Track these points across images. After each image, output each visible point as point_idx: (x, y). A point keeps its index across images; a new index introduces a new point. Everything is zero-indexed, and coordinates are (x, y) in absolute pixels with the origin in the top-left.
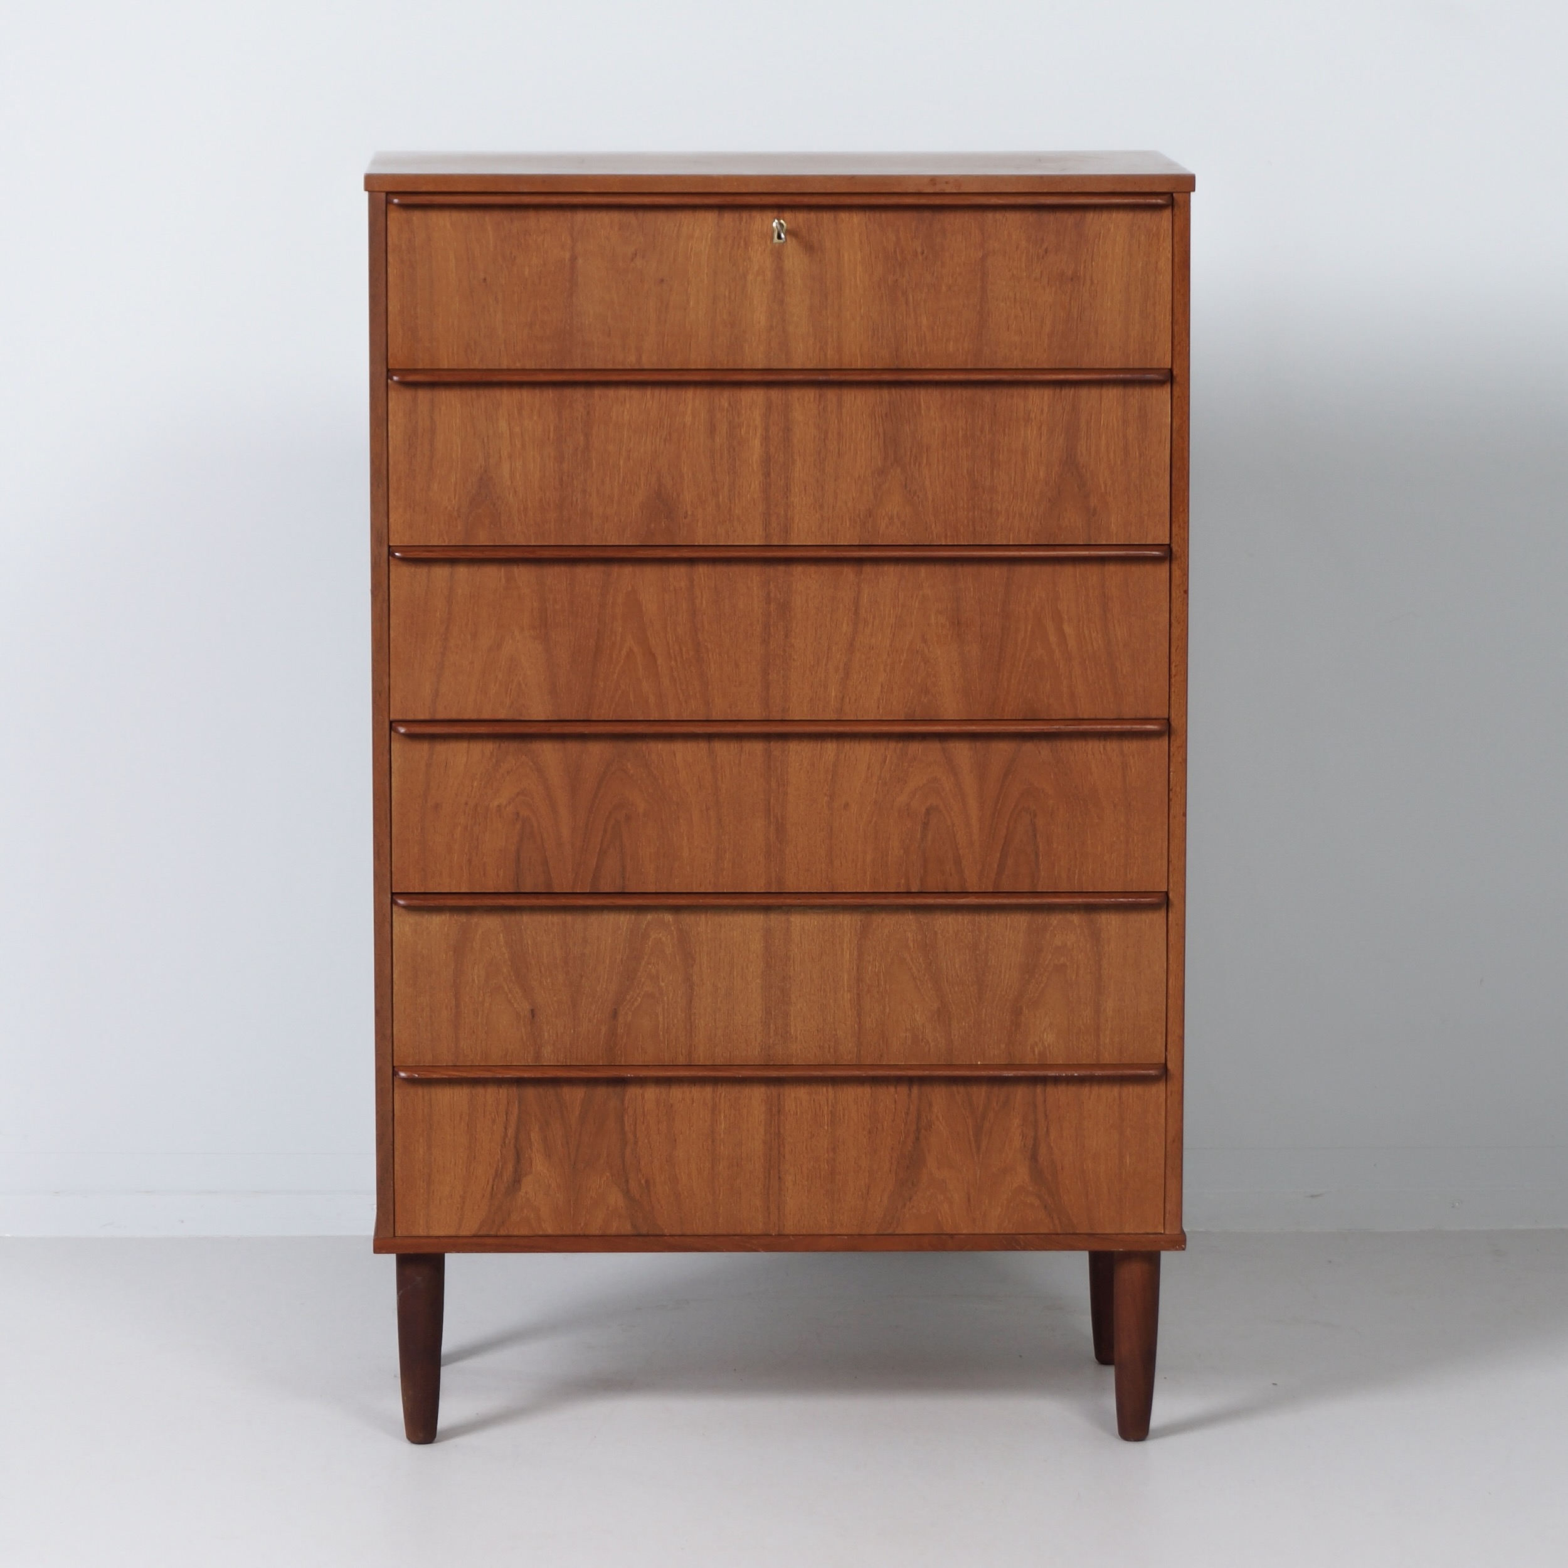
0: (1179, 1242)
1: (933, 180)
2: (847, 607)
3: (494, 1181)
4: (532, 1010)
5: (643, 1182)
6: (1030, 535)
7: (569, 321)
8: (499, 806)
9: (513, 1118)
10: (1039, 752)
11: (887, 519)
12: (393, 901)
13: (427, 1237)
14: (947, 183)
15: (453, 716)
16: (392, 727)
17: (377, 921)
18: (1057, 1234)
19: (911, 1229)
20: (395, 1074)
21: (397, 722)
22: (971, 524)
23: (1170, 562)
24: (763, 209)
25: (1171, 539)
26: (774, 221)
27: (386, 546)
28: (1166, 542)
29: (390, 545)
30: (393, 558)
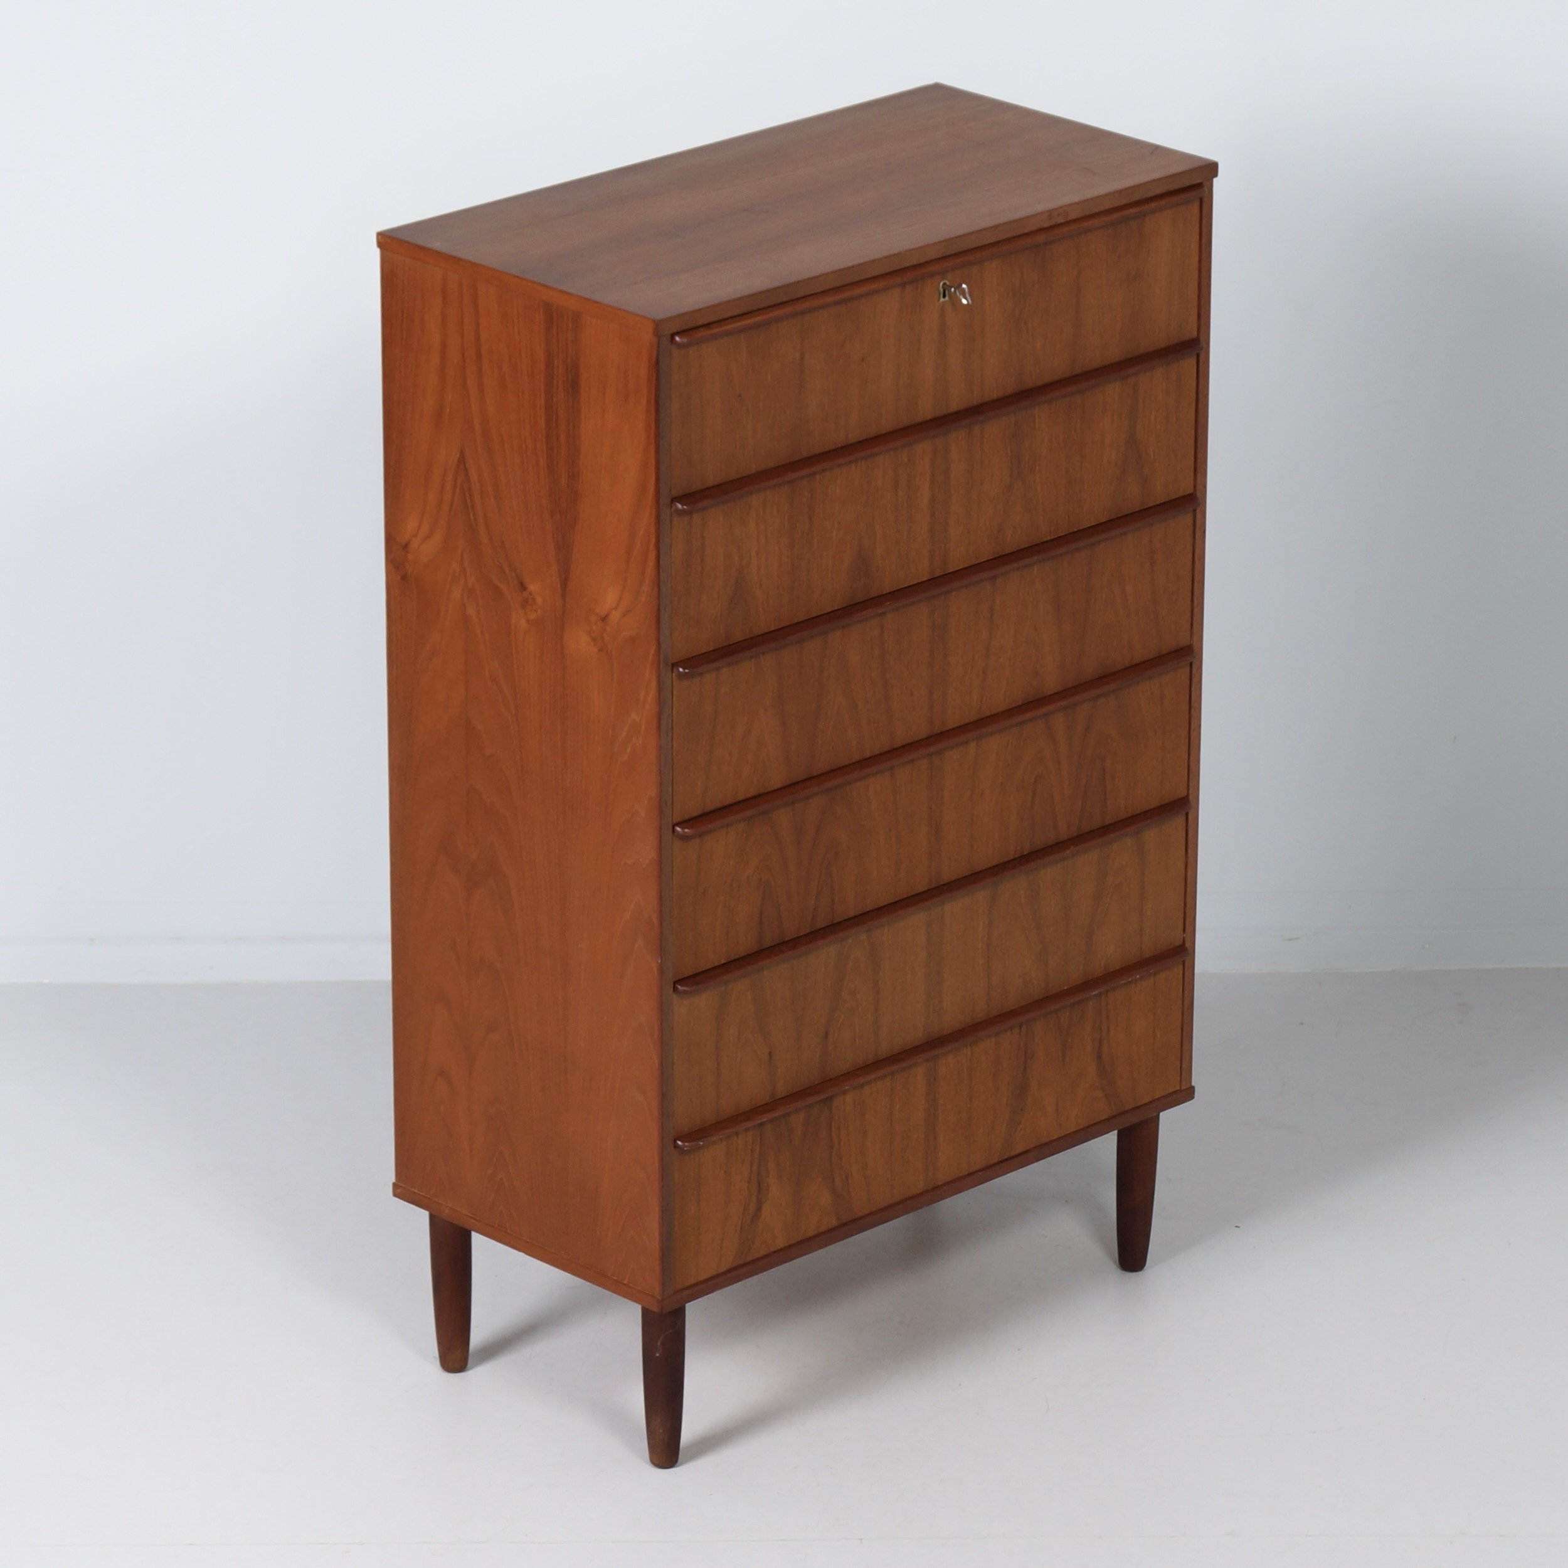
0: (1187, 1094)
1: (1050, 213)
2: (986, 616)
3: (743, 1215)
4: (770, 1053)
5: (844, 1177)
6: (1105, 513)
7: (798, 416)
8: (748, 877)
9: (756, 1155)
10: (1108, 703)
11: (1012, 529)
12: (675, 989)
13: (697, 1284)
14: (1059, 215)
15: (718, 805)
16: (674, 830)
17: (663, 1011)
18: (1114, 1117)
19: (1020, 1149)
20: (676, 1147)
21: (678, 824)
22: (1066, 516)
23: (1194, 510)
24: (932, 274)
25: (1195, 487)
26: (940, 283)
27: (671, 665)
28: (1191, 491)
29: (673, 662)
30: (675, 674)
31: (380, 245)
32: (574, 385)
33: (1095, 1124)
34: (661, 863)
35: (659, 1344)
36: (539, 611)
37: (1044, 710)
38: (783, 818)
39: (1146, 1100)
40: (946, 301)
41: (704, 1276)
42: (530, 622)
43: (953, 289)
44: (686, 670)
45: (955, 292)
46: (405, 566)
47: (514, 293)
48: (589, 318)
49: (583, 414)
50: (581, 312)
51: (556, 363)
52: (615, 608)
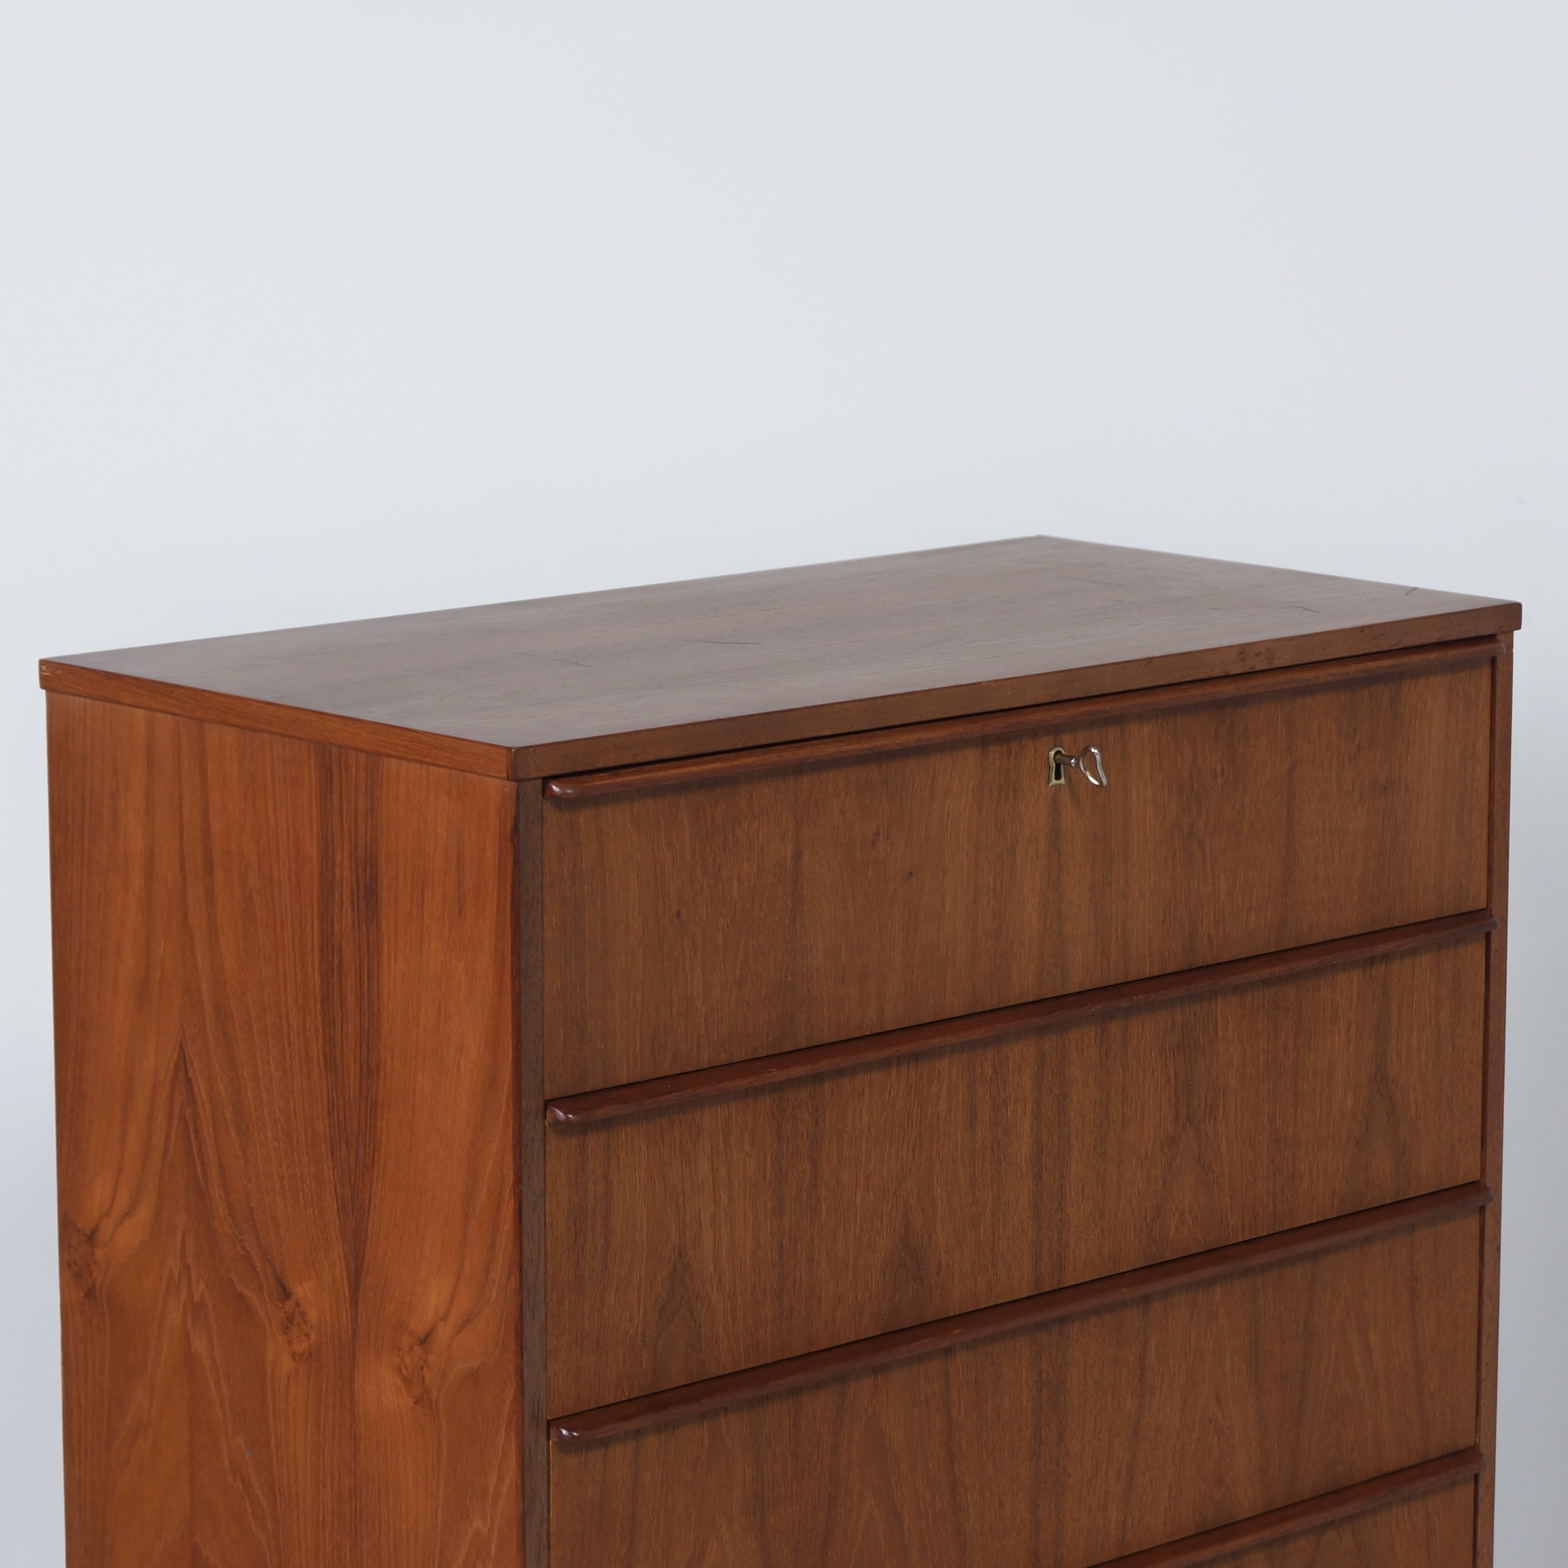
1: (1243, 650)
2: (1132, 1371)
6: (1335, 1202)
7: (791, 967)
10: (1340, 1540)
11: (1177, 1216)
14: (1257, 655)
22: (1271, 1202)
23: (1482, 1209)
24: (1036, 732)
25: (1483, 1170)
26: (1051, 750)
27: (545, 1423)
28: (1477, 1178)
29: (548, 1418)
30: (553, 1442)
31: (46, 682)
32: (369, 897)
36: (313, 1337)
37: (1232, 1545)
40: (1061, 785)
42: (297, 1358)
43: (1073, 761)
44: (575, 1434)
45: (1077, 764)
46: (91, 1274)
47: (267, 736)
48: (394, 761)
49: (385, 950)
50: (380, 755)
51: (338, 858)
52: (444, 1318)
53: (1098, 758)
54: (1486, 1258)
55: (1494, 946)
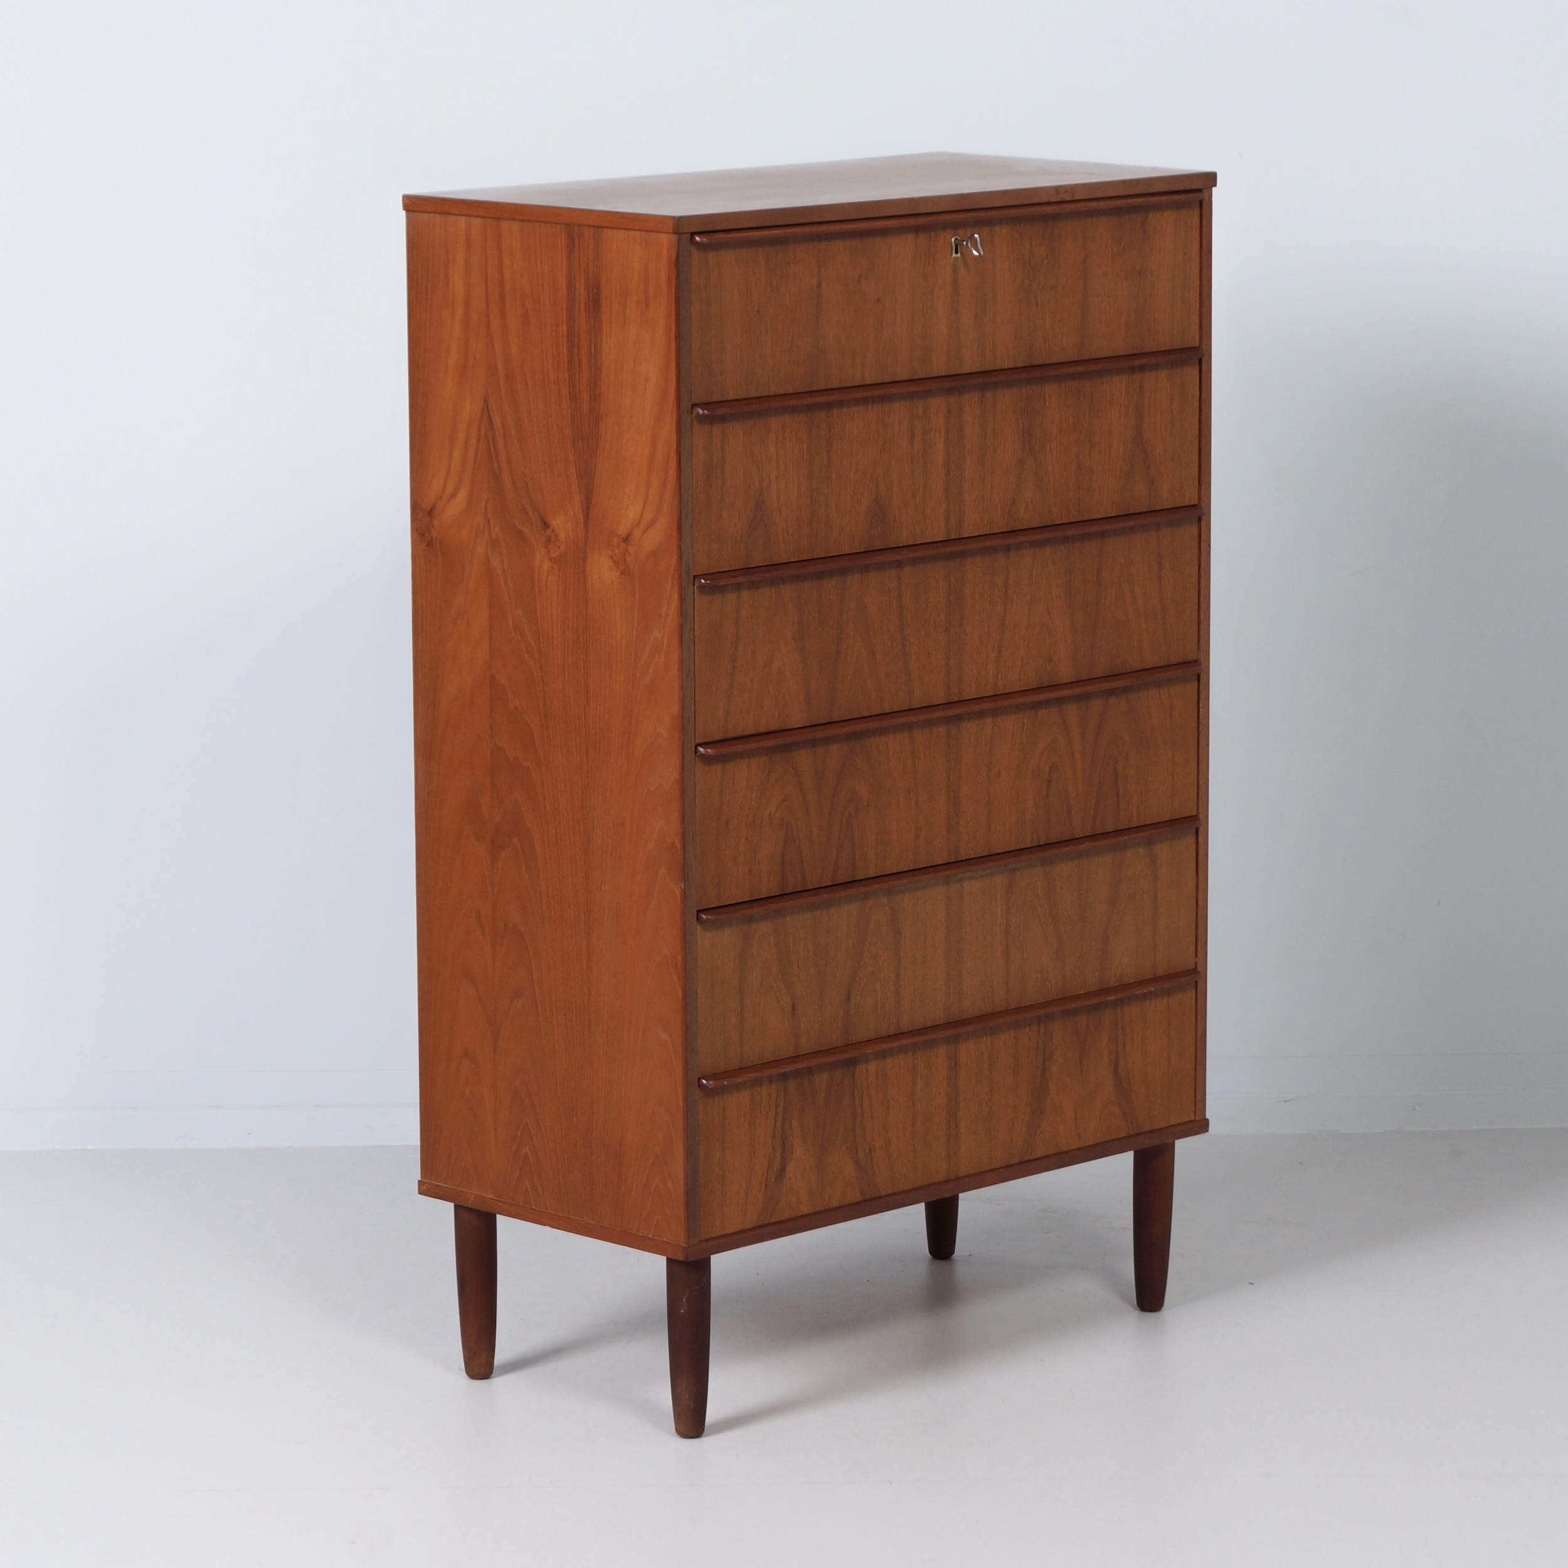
0: (1201, 1126)
1: (1057, 189)
2: (1000, 590)
3: (767, 1171)
4: (793, 1005)
5: (867, 1150)
6: (1114, 507)
7: (816, 345)
8: (770, 814)
9: (780, 1110)
10: (1119, 703)
11: (1024, 505)
12: (698, 918)
13: (723, 1236)
14: (1066, 192)
15: (739, 733)
16: (696, 751)
17: (686, 939)
18: (1131, 1136)
19: (1039, 1153)
20: (700, 1085)
21: (701, 745)
22: (1077, 503)
23: (1200, 520)
24: (945, 227)
25: (1199, 499)
26: (952, 238)
27: (692, 577)
28: (1196, 502)
29: (695, 574)
30: (697, 587)
31: (405, 207)
32: (595, 303)
33: (1112, 1141)
34: (683, 784)
35: (684, 1300)
36: (562, 547)
37: (1056, 695)
38: (804, 758)
39: (1162, 1125)
40: (958, 257)
41: (729, 1229)
42: (553, 561)
43: (965, 243)
44: (708, 582)
45: (967, 244)
46: (430, 533)
47: (536, 224)
48: (609, 232)
49: (604, 332)
50: (602, 227)
51: (577, 285)
52: (637, 525)
53: (978, 240)
54: (1202, 550)
55: (1204, 368)
